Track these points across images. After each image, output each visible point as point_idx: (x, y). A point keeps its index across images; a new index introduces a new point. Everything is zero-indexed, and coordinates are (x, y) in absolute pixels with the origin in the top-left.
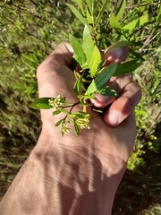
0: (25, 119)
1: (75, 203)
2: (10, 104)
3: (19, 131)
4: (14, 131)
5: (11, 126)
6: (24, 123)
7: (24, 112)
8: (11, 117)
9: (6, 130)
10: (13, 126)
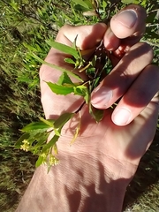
0: (31, 103)
1: (82, 204)
2: (16, 90)
3: (26, 115)
4: (22, 115)
5: (18, 111)
6: (31, 107)
7: (30, 97)
8: (18, 103)
9: (14, 115)
10: (20, 111)
